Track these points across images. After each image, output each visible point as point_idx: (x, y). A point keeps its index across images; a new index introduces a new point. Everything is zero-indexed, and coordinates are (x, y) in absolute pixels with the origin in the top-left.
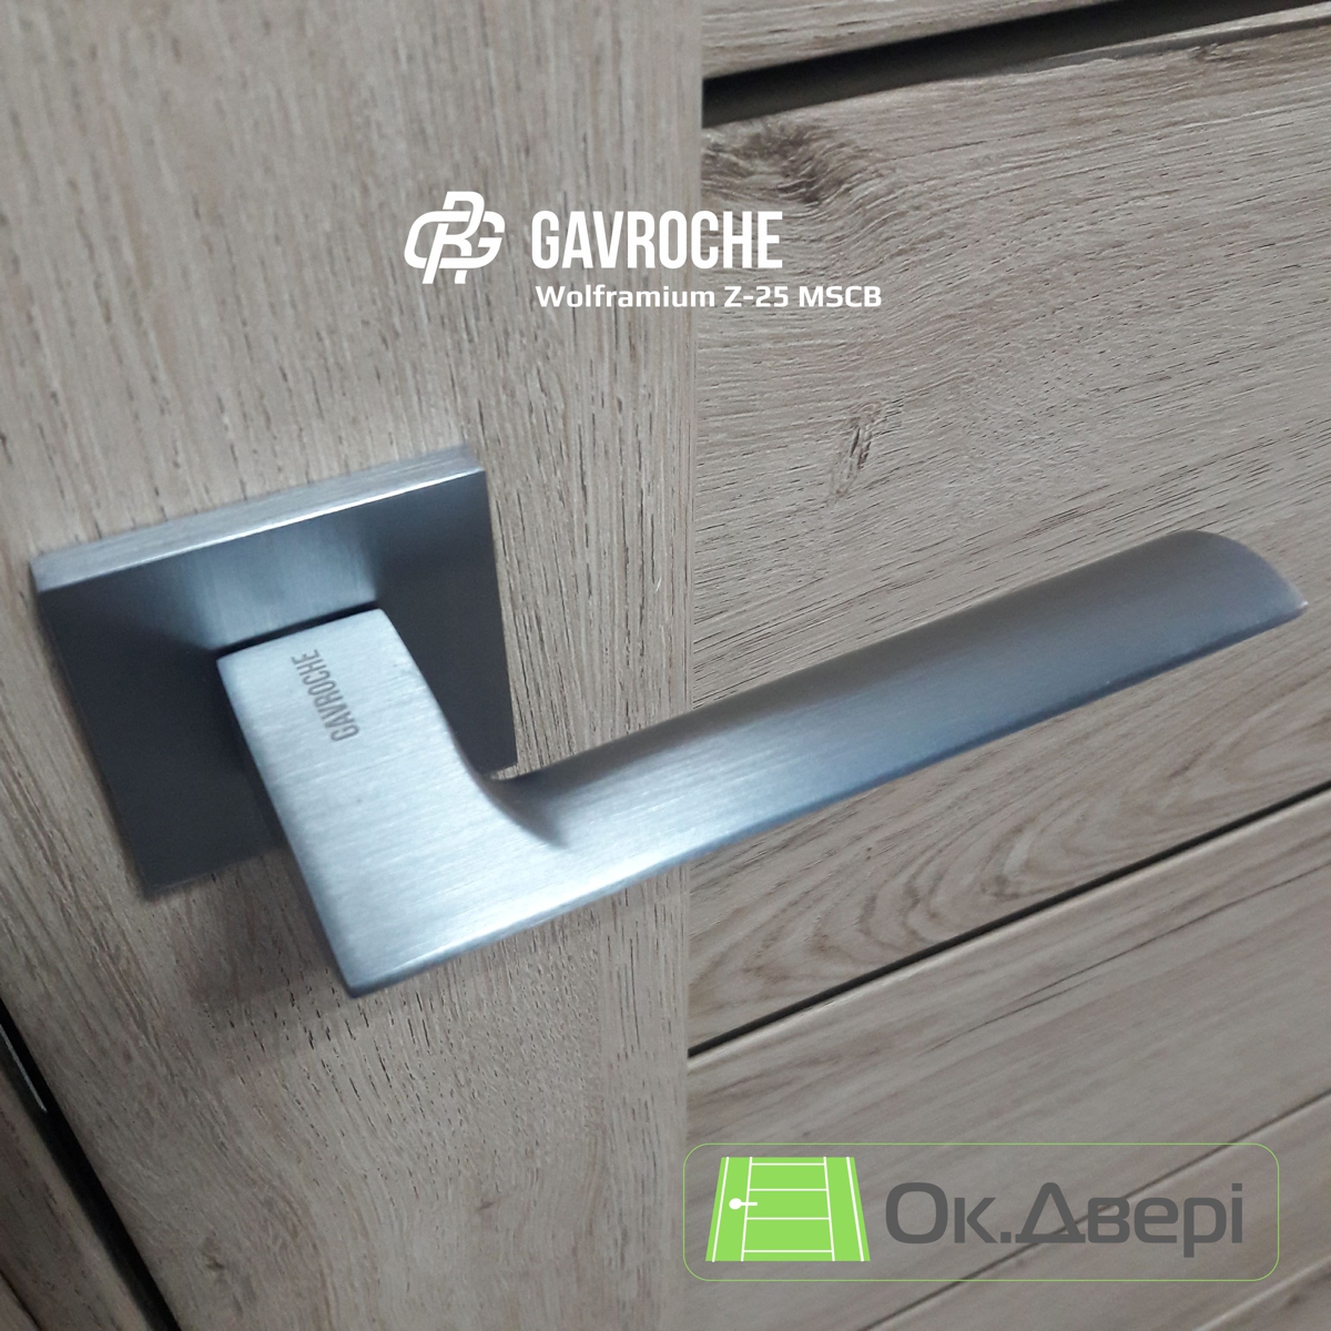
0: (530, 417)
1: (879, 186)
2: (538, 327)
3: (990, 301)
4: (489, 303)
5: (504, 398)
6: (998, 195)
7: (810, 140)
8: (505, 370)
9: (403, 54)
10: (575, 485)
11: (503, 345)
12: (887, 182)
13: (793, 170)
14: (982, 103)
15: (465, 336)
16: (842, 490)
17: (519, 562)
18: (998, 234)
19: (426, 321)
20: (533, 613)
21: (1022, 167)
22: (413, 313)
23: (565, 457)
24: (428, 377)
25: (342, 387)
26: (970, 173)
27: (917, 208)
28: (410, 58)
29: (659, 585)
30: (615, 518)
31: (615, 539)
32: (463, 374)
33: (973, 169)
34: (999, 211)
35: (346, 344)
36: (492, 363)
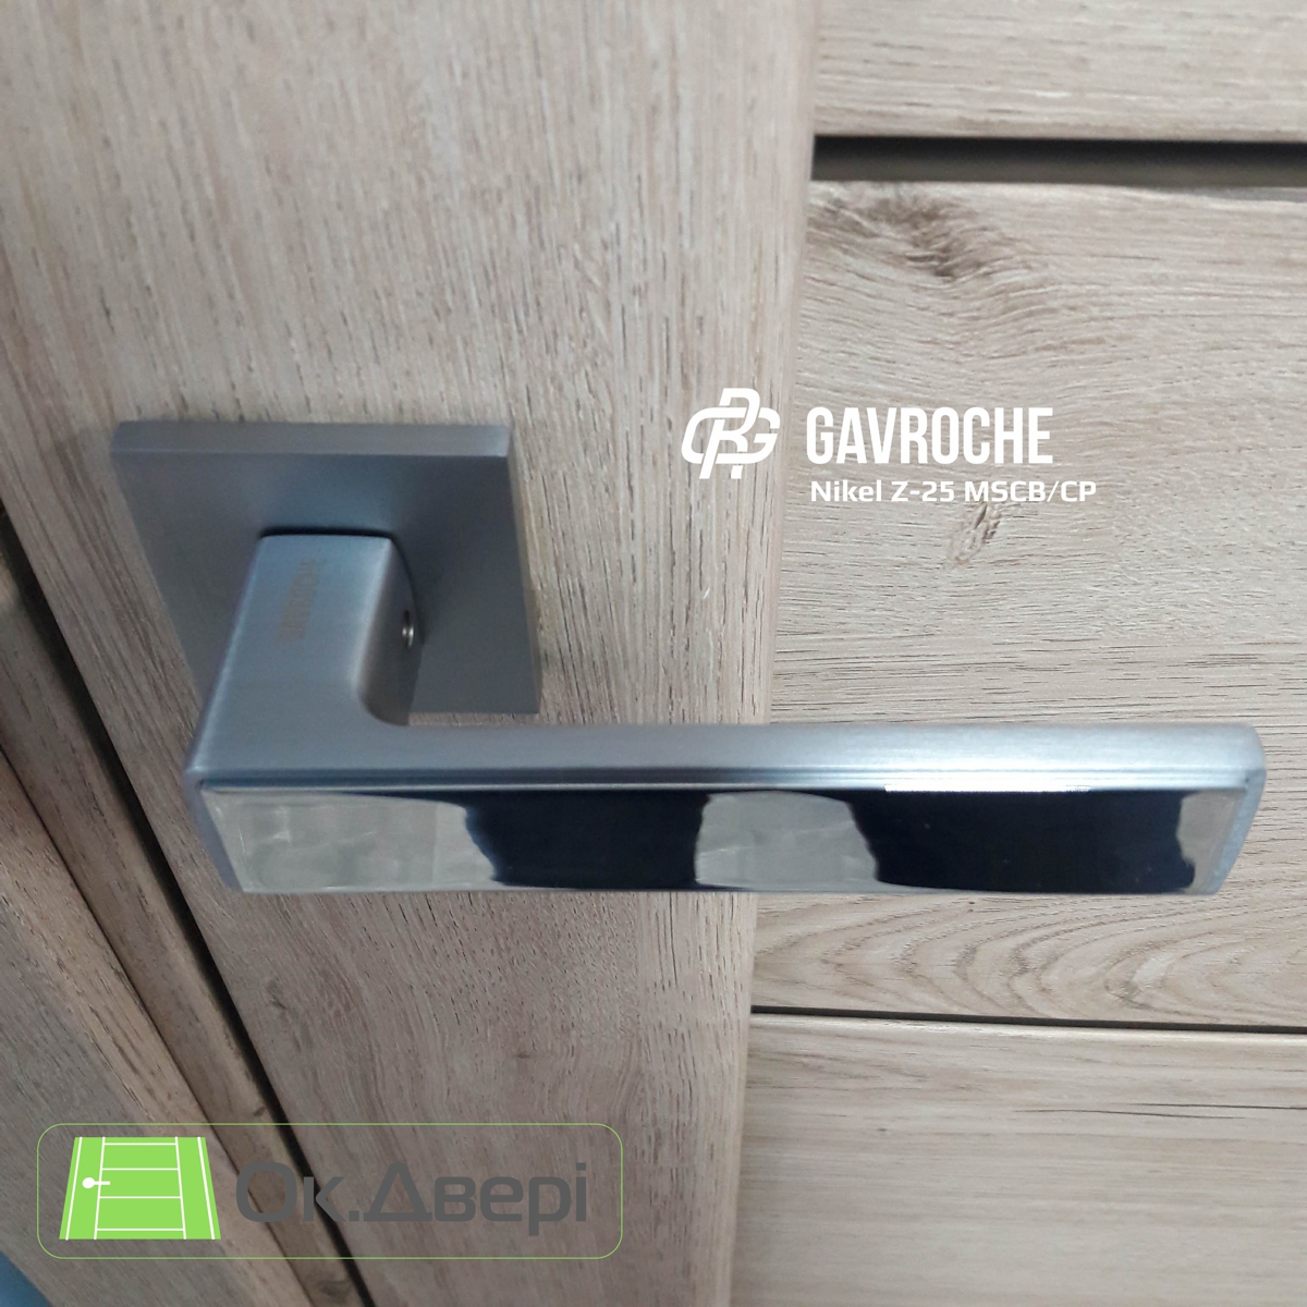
0: (578, 414)
1: (1027, 277)
2: (587, 336)
3: (1157, 420)
4: (538, 304)
5: (552, 389)
6: (1176, 316)
7: (945, 217)
8: (553, 365)
9: (458, 70)
10: (622, 483)
11: (552, 344)
12: (1036, 275)
13: (923, 241)
14: (1164, 220)
15: (514, 327)
16: (962, 558)
17: (563, 534)
18: (1172, 356)
19: (476, 304)
20: (576, 580)
21: (1209, 295)
22: (465, 295)
23: (612, 456)
24: (478, 354)
25: (397, 341)
26: (1141, 288)
27: (1073, 308)
28: (465, 75)
29: (707, 593)
30: (661, 523)
31: (662, 541)
32: (511, 360)
33: (1145, 284)
34: (1174, 333)
35: (401, 307)
36: (540, 355)
